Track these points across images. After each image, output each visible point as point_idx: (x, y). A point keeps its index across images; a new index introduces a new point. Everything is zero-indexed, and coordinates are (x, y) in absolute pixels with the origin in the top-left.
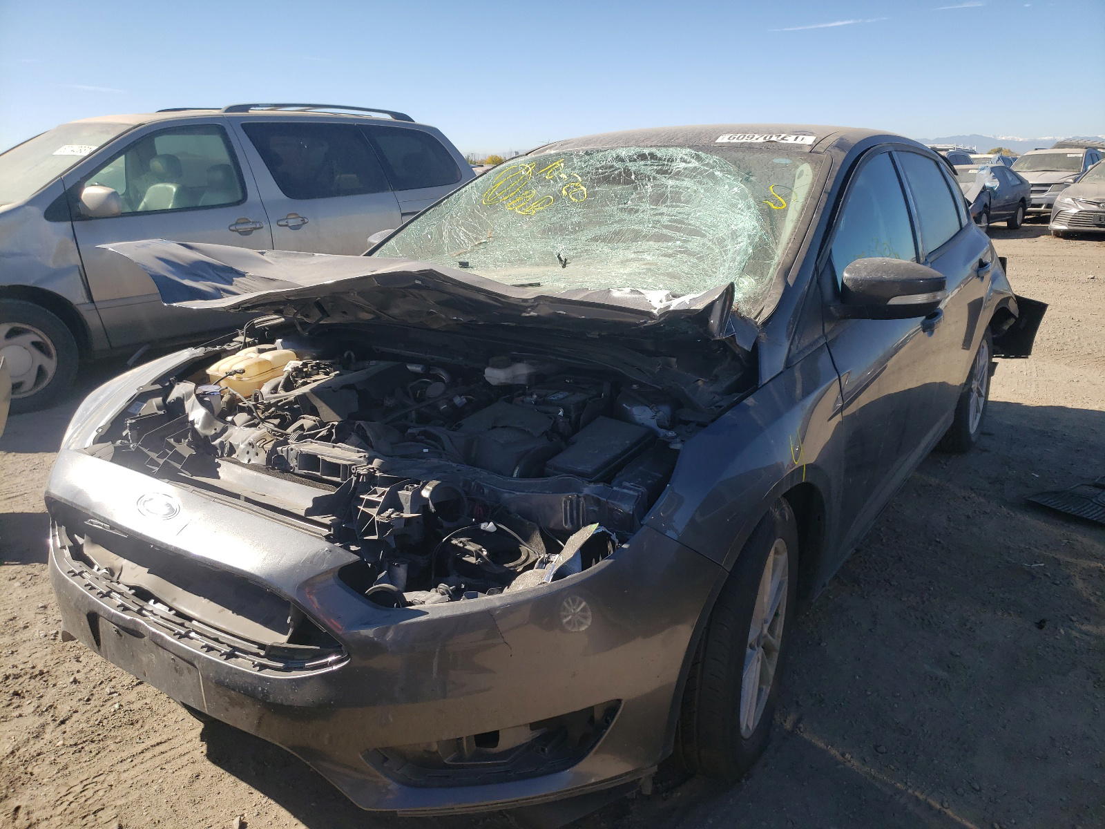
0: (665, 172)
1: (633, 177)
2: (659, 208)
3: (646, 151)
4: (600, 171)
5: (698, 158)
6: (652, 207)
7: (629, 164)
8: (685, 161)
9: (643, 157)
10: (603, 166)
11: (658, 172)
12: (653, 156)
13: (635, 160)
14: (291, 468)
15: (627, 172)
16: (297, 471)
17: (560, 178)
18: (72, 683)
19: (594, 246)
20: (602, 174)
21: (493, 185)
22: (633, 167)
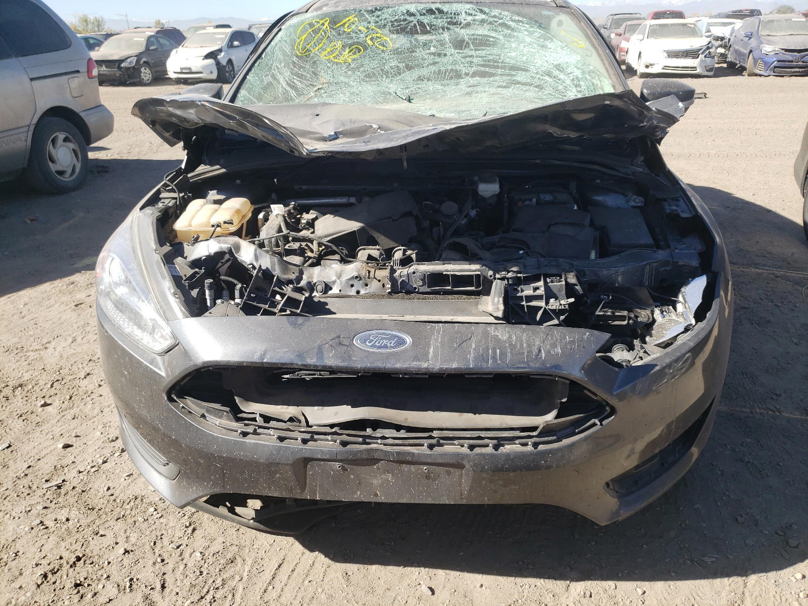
0: (455, 24)
1: (428, 28)
2: (465, 51)
3: (433, 7)
4: (395, 23)
5: (481, 11)
6: (457, 51)
7: (421, 18)
8: (471, 15)
9: (430, 12)
10: (396, 20)
11: (449, 23)
12: (440, 11)
13: (424, 14)
14: (415, 288)
15: (422, 24)
16: (422, 289)
17: (360, 31)
18: (124, 554)
19: (423, 85)
20: (398, 26)
21: (299, 38)
22: (426, 20)
